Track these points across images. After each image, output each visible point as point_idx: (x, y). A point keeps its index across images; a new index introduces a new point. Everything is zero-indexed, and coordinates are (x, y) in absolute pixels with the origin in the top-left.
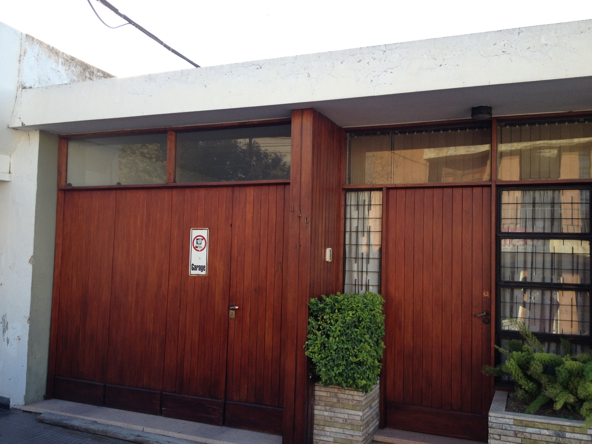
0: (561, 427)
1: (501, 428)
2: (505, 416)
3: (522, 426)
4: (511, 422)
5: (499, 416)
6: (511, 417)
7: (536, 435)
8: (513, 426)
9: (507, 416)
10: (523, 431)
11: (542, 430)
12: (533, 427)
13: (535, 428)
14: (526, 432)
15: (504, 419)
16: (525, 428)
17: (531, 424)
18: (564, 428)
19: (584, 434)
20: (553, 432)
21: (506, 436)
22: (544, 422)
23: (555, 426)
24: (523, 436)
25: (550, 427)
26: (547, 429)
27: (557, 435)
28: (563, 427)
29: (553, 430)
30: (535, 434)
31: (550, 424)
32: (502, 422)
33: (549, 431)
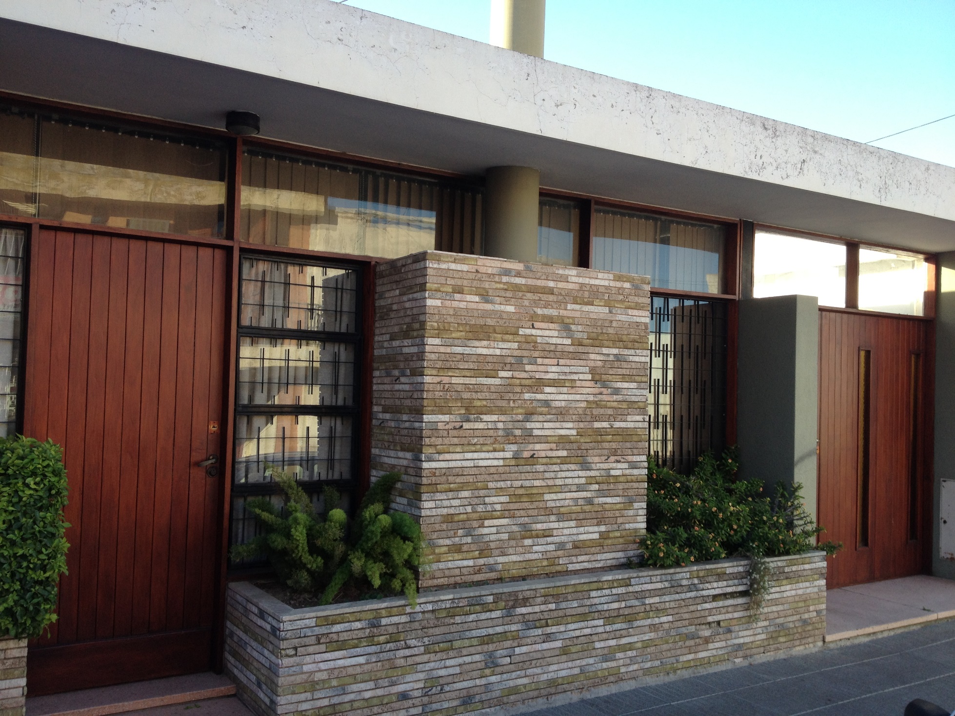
0: (377, 613)
1: (298, 636)
2: (304, 616)
3: (328, 625)
4: (312, 623)
5: (297, 619)
6: (313, 614)
7: (345, 634)
8: (315, 628)
9: (307, 616)
10: (329, 632)
11: (352, 623)
12: (341, 623)
13: (344, 623)
14: (332, 633)
15: (303, 621)
16: (331, 626)
17: (339, 619)
18: (379, 613)
19: (402, 615)
20: (367, 622)
21: (305, 646)
22: (355, 610)
23: (369, 612)
24: (328, 640)
25: (363, 615)
26: (359, 620)
27: (371, 625)
28: (378, 611)
29: (366, 620)
30: (344, 631)
31: (363, 611)
32: (300, 627)
33: (362, 622)
